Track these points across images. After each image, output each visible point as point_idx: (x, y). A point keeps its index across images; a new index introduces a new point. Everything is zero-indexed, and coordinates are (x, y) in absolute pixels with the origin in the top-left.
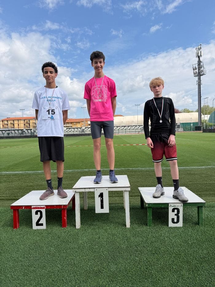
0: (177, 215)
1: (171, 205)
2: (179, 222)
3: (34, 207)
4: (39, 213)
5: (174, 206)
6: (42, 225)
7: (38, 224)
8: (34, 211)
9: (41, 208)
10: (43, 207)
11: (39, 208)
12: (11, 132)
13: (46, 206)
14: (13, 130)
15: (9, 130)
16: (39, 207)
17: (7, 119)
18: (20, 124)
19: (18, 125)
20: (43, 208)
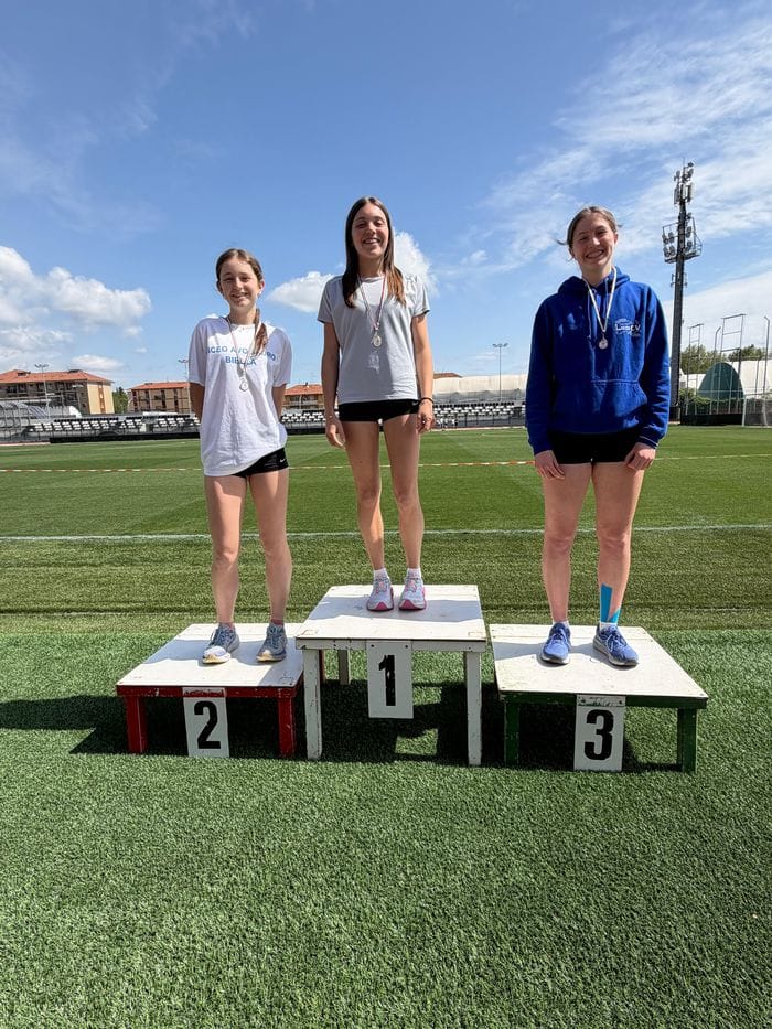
0: (605, 733)
1: (583, 701)
2: (608, 756)
3: (190, 690)
4: (206, 710)
5: (594, 704)
6: (216, 745)
7: (204, 743)
8: (189, 704)
9: (212, 695)
10: (219, 690)
11: (205, 695)
12: (158, 422)
13: (227, 688)
14: (163, 417)
15: (152, 418)
16: (206, 690)
17: (146, 387)
18: (179, 401)
19: (176, 403)
20: (220, 695)
